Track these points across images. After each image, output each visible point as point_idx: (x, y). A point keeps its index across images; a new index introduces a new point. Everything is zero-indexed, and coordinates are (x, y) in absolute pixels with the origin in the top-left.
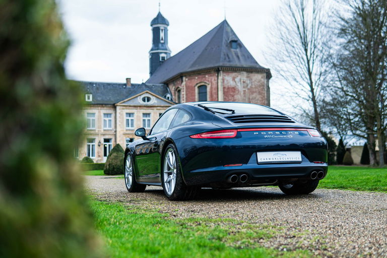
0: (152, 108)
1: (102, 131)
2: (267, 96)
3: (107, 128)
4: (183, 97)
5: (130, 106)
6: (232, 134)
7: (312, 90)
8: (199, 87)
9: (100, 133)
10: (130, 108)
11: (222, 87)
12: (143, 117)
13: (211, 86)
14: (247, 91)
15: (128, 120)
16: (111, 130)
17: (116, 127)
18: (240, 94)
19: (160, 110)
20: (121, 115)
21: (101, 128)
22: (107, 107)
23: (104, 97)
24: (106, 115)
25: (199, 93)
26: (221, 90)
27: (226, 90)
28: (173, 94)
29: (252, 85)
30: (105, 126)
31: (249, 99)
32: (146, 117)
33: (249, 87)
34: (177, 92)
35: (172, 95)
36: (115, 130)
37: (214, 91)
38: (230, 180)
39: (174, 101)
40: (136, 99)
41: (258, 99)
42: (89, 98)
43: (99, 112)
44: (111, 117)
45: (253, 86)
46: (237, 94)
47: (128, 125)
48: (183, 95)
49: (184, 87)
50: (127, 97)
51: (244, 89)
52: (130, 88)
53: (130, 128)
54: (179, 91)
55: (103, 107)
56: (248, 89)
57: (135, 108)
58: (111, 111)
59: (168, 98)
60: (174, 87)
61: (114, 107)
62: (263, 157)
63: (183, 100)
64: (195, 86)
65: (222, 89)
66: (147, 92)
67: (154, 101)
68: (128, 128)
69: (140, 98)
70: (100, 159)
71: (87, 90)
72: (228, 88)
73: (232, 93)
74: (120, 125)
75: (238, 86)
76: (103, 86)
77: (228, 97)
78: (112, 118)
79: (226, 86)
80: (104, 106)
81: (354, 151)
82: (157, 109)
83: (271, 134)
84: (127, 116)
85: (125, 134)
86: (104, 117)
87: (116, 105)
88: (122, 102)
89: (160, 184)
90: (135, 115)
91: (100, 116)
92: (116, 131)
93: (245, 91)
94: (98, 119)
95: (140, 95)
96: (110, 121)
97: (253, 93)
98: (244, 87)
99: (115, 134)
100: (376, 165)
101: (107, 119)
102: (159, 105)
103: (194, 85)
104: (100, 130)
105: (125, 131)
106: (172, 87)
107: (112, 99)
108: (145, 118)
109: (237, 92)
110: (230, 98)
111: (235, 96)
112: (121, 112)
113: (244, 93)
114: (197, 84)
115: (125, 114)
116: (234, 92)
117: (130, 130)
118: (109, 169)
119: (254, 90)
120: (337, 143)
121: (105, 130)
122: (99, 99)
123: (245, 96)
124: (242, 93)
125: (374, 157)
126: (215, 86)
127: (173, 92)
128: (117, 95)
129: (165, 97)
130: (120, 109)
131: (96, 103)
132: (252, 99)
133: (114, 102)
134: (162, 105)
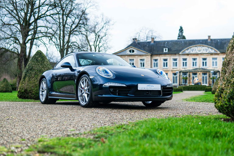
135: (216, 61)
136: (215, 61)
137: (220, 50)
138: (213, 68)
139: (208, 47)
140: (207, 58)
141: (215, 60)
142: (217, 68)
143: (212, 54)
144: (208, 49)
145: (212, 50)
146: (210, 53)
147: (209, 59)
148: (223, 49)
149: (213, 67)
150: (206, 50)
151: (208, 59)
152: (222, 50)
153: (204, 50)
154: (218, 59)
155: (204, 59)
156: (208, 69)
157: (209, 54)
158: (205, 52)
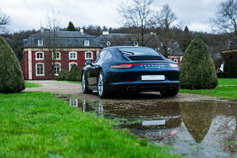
6: (130, 66)
62: (144, 78)
83: (149, 66)
89: (97, 90)
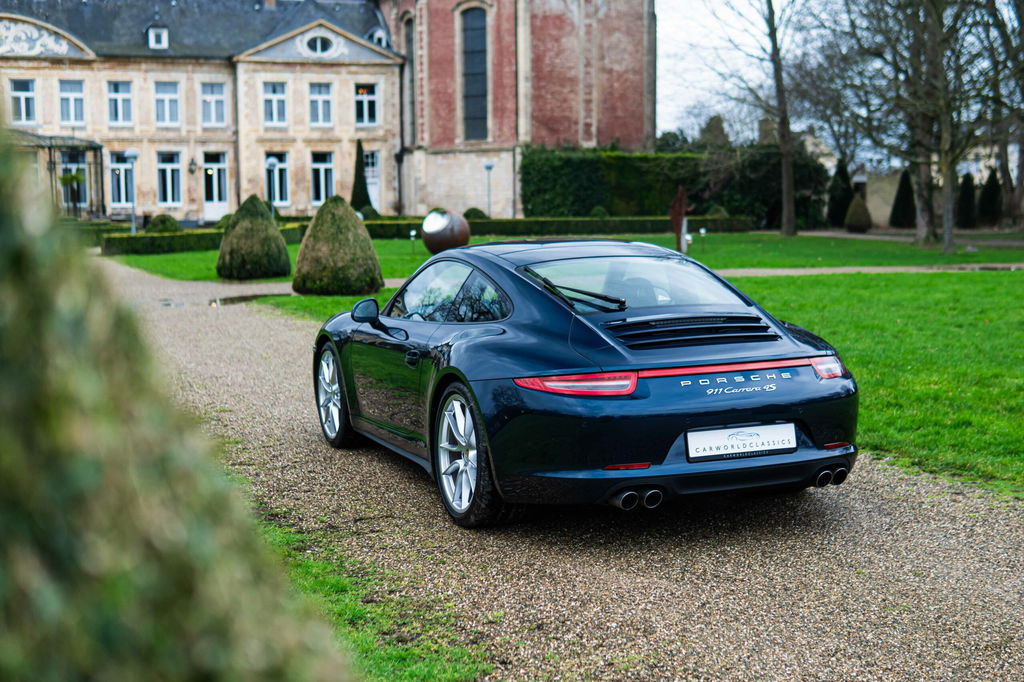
0: (335, 69)
1: (199, 132)
2: (650, 42)
3: (213, 123)
4: (421, 40)
5: (274, 63)
6: (626, 383)
7: (772, 34)
8: (465, 13)
9: (192, 136)
10: (276, 67)
11: (528, 15)
12: (312, 92)
13: (499, 9)
14: (595, 25)
15: (268, 102)
16: (222, 129)
17: (236, 120)
18: (577, 35)
19: (356, 73)
20: (251, 86)
21: (194, 123)
22: (209, 64)
23: (202, 37)
24: (210, 87)
25: (465, 30)
26: (525, 24)
27: (538, 23)
28: (392, 29)
29: (609, 9)
30: (206, 116)
31: (601, 47)
32: (320, 93)
33: (601, 14)
34: (403, 26)
35: (388, 33)
36: (233, 128)
37: (506, 25)
38: (619, 502)
39: (395, 49)
40: (290, 43)
41: (624, 50)
42: (158, 40)
43: (189, 79)
44: (221, 92)
45: (613, 14)
46: (570, 34)
47: (269, 115)
48: (421, 33)
49: (425, 13)
50: (265, 37)
51: (588, 21)
52: (272, 12)
53: (275, 123)
54: (410, 23)
55: (201, 65)
56: (600, 21)
57: (288, 69)
58: (221, 76)
59: (380, 40)
60: (395, 11)
61: (231, 65)
62: (703, 444)
63: (421, 48)
64: (453, 10)
65: (528, 21)
66: (321, 25)
67: (339, 49)
68: (269, 124)
69: (301, 41)
70: (194, 207)
71: (153, 18)
72: (545, 18)
73: (554, 32)
74: (247, 116)
75: (571, 11)
76: (199, 6)
77: (543, 41)
78: (226, 96)
79: (539, 12)
80: (201, 61)
81: (875, 192)
82: (350, 73)
83: (722, 385)
84: (266, 91)
85: (261, 141)
86: (204, 92)
87: (235, 59)
88: (251, 51)
90: (290, 88)
91: (190, 91)
92: (236, 133)
93: (590, 26)
94: (187, 98)
95: (302, 33)
96: (219, 103)
97: (609, 30)
98: (588, 16)
99: (234, 138)
100: (932, 238)
101: (212, 98)
102: (355, 61)
103: (450, 7)
104: (191, 128)
105: (261, 133)
106: (391, 9)
107: (225, 44)
108: (316, 97)
109: (568, 29)
110: (549, 45)
111: (564, 40)
112: (251, 81)
113: (588, 33)
114: (459, 4)
115: (260, 87)
116: (560, 28)
117: (275, 129)
118: (231, 264)
119: (616, 23)
120: (832, 172)
121: (205, 130)
122: (188, 41)
123: (589, 41)
124: (582, 32)
125: (927, 219)
126: (507, 10)
127: (392, 24)
128: (237, 31)
129: (371, 37)
130: (246, 71)
131: (179, 54)
132: (609, 48)
133: (232, 52)
134: (363, 61)
135: (78, 95)
136: (72, 96)
137: (97, 44)
138: (62, 128)
139: (40, 28)
140: (32, 81)
141: (71, 91)
142: (82, 129)
143: (57, 61)
144: (41, 36)
145: (56, 41)
146: (50, 54)
147: (46, 86)
148: (109, 39)
149: (65, 123)
150: (31, 40)
151: (38, 85)
152: (103, 44)
153: (17, 39)
154: (86, 86)
155: (22, 85)
156: (40, 132)
157: (45, 59)
158: (22, 50)
